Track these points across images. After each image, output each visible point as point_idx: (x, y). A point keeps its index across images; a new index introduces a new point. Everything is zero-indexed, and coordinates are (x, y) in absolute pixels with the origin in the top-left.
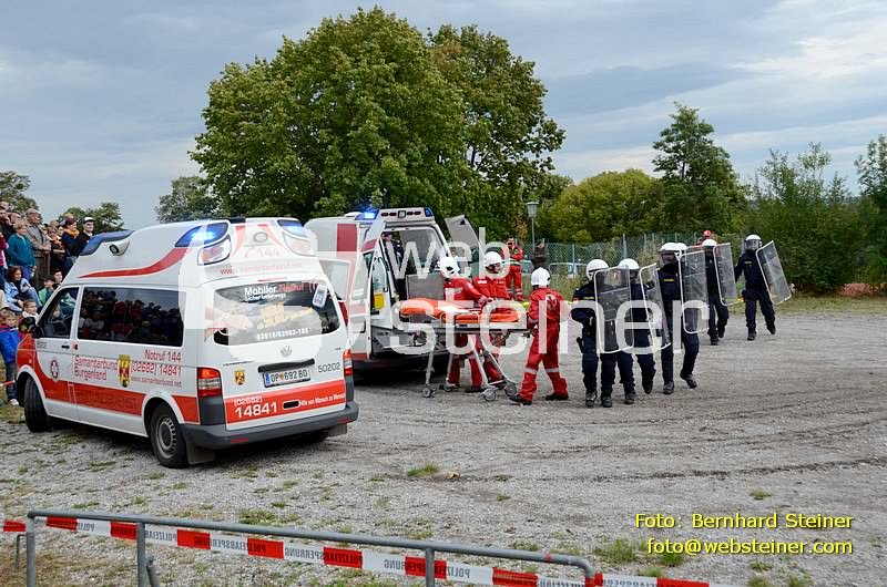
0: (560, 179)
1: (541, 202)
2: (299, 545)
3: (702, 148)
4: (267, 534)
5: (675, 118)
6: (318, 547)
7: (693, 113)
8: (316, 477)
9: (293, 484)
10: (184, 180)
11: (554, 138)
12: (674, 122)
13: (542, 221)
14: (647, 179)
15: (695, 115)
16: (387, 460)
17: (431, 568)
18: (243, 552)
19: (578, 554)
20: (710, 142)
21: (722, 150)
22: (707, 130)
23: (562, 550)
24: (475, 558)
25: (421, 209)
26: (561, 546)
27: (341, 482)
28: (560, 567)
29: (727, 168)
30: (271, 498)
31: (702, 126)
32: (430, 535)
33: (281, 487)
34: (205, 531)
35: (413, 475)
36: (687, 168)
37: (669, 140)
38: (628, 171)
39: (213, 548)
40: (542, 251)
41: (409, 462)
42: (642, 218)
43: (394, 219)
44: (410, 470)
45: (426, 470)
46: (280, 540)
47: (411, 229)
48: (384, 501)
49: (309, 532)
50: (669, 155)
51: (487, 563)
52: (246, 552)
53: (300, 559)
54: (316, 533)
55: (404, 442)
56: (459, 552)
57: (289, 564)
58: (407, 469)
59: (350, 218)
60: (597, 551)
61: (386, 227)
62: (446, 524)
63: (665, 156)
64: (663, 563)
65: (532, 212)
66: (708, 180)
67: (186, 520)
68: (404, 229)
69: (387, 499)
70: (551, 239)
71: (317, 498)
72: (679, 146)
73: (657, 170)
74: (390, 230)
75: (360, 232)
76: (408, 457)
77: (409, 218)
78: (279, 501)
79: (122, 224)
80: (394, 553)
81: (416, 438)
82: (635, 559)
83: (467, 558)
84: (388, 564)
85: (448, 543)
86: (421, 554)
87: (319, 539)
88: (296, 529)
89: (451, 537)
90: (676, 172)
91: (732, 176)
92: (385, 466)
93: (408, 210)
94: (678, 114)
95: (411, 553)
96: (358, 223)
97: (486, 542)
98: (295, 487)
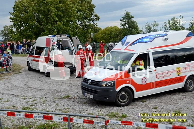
0: (98, 28)
1: (94, 33)
2: (37, 115)
3: (131, 21)
4: (29, 112)
5: (125, 14)
6: (42, 115)
7: (129, 13)
8: (41, 98)
9: (36, 100)
11: (97, 19)
12: (125, 15)
13: (94, 38)
14: (119, 28)
15: (130, 14)
16: (58, 94)
17: (69, 119)
18: (23, 117)
19: (103, 116)
20: (133, 20)
21: (136, 22)
22: (132, 17)
23: (99, 115)
24: (79, 117)
25: (66, 35)
26: (99, 114)
27: (47, 100)
28: (98, 119)
29: (137, 26)
30: (30, 104)
31: (131, 16)
32: (68, 112)
33: (32, 101)
34: (13, 112)
35: (64, 98)
36: (128, 26)
37: (124, 19)
38: (114, 27)
39: (16, 116)
40: (94, 45)
41: (63, 95)
42: (117, 37)
43: (59, 37)
44: (63, 97)
45: (67, 97)
46: (32, 114)
47: (63, 40)
48: (57, 104)
49: (39, 112)
50: (124, 23)
51: (82, 118)
52: (24, 117)
53: (37, 118)
54: (41, 112)
55: (62, 90)
56: (75, 116)
57: (34, 119)
58: (63, 96)
59: (49, 37)
60: (107, 115)
61: (58, 39)
62: (72, 109)
63: (123, 23)
64: (122, 117)
65: (92, 36)
66: (132, 29)
67: (9, 109)
68: (62, 40)
69: (58, 104)
70: (96, 42)
71: (41, 103)
72: (126, 21)
73: (121, 26)
74: (58, 40)
75: (51, 40)
76: (63, 93)
77: (63, 37)
78: (32, 104)
80: (60, 116)
81: (65, 89)
82: (115, 117)
83: (77, 117)
84: (59, 119)
85: (73, 114)
86: (67, 116)
87: (42, 113)
88: (36, 111)
89: (73, 112)
90: (125, 27)
91: (138, 28)
92: (58, 96)
93: (63, 35)
94: (126, 13)
95: (64, 116)
96: (51, 38)
97: (81, 113)
98: (36, 101)
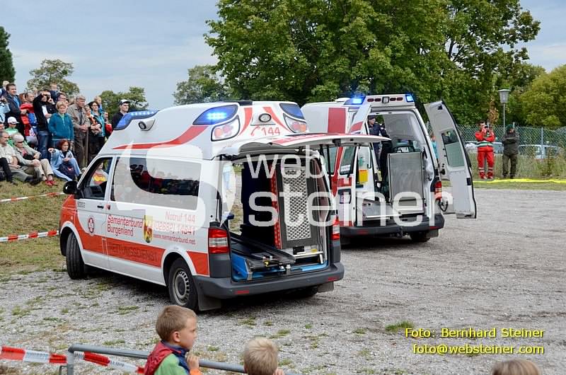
0: (532, 68)
1: (513, 89)
8: (306, 327)
9: (286, 332)
10: (198, 68)
13: (513, 107)
16: (368, 315)
25: (403, 96)
27: (327, 333)
33: (276, 335)
35: (390, 329)
41: (388, 318)
43: (379, 104)
44: (388, 325)
47: (393, 113)
58: (385, 324)
59: (340, 103)
61: (372, 111)
65: (504, 98)
68: (387, 113)
70: (521, 123)
71: (307, 346)
74: (374, 114)
75: (349, 116)
76: (386, 314)
77: (391, 103)
79: (147, 105)
81: (394, 298)
92: (366, 320)
93: (391, 96)
96: (347, 108)
98: (288, 336)
